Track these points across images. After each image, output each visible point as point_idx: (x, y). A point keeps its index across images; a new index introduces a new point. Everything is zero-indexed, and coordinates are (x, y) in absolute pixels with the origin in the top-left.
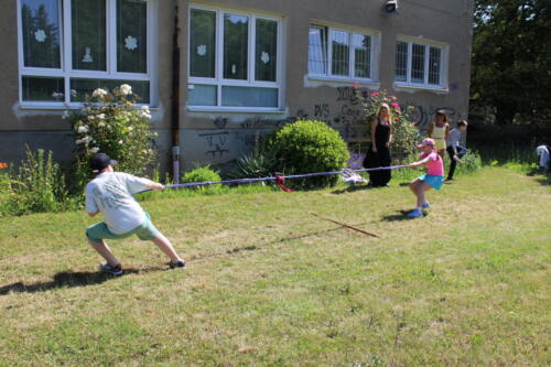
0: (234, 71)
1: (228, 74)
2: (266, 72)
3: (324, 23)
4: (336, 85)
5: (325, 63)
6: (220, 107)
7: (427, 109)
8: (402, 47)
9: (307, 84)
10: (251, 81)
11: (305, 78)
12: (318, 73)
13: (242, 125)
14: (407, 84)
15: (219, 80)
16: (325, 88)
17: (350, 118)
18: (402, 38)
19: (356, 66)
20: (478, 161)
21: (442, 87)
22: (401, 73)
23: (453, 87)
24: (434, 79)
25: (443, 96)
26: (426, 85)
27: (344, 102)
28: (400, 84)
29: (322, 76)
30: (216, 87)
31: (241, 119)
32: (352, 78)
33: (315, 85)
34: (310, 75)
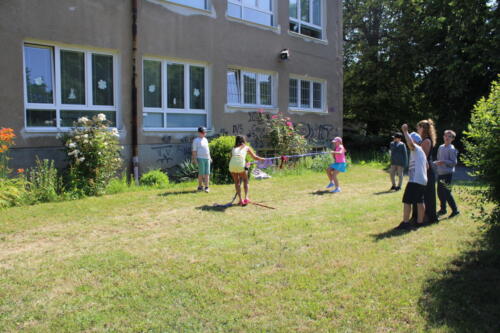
0: (175, 102)
1: (170, 105)
2: (198, 103)
3: (238, 67)
4: (247, 111)
5: (239, 95)
6: (165, 128)
7: (313, 125)
8: (293, 83)
9: (227, 110)
10: (187, 110)
11: (226, 106)
12: (235, 103)
13: (182, 140)
14: (298, 109)
15: (165, 109)
16: (240, 113)
17: (258, 134)
18: (293, 77)
19: (261, 97)
20: (349, 161)
21: (323, 110)
22: (293, 100)
23: (331, 110)
24: (317, 105)
25: (324, 116)
26: (311, 109)
27: (253, 123)
28: (293, 109)
29: (238, 105)
30: (163, 114)
31: (181, 136)
32: (258, 105)
33: (233, 111)
34: (229, 104)
